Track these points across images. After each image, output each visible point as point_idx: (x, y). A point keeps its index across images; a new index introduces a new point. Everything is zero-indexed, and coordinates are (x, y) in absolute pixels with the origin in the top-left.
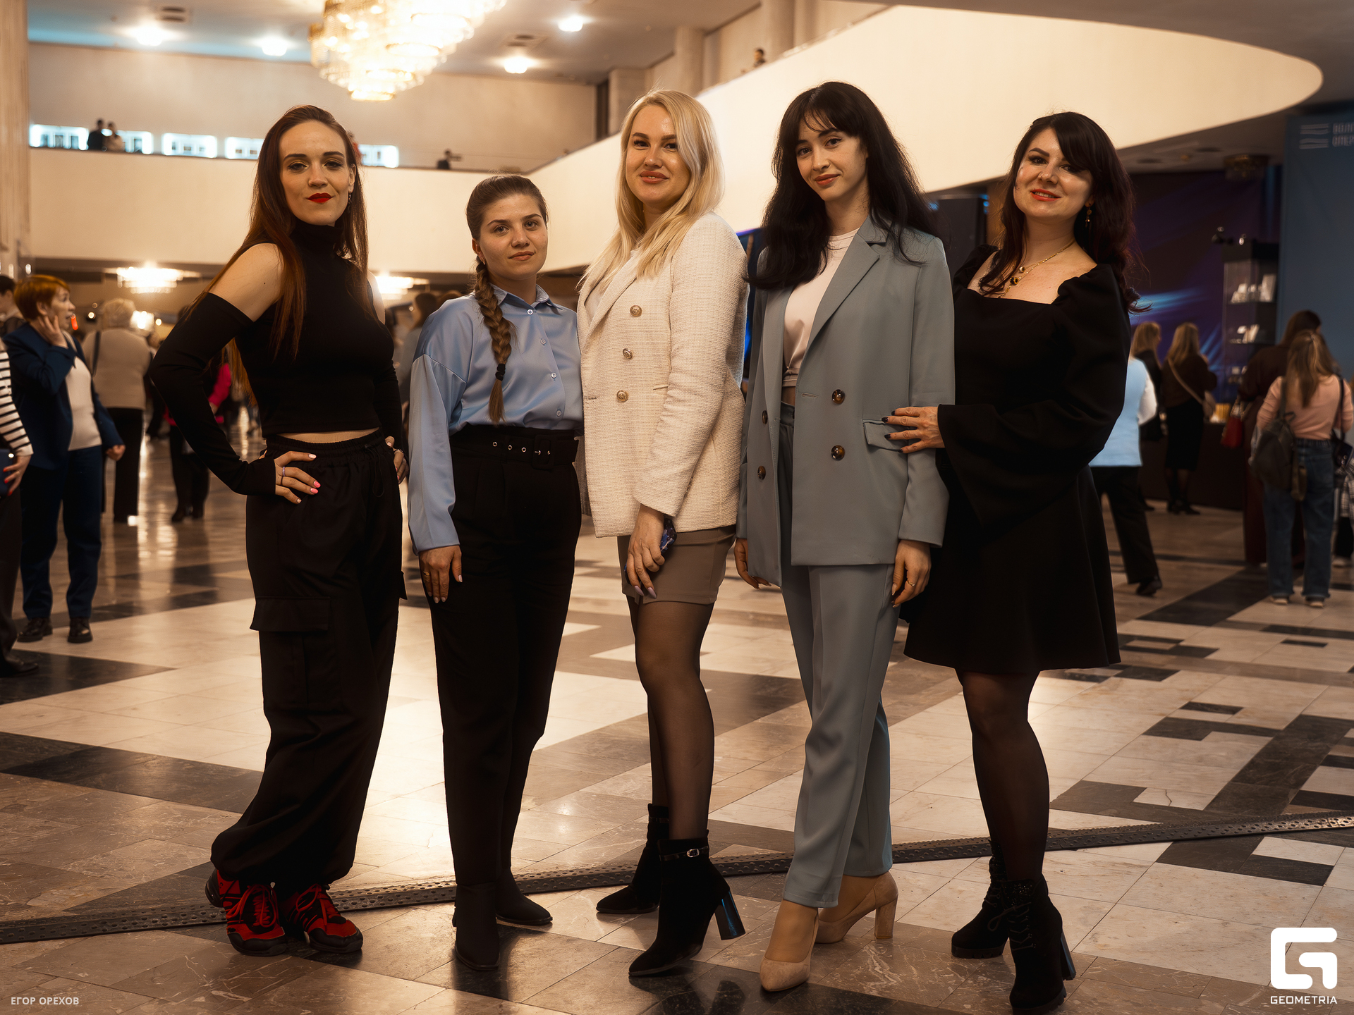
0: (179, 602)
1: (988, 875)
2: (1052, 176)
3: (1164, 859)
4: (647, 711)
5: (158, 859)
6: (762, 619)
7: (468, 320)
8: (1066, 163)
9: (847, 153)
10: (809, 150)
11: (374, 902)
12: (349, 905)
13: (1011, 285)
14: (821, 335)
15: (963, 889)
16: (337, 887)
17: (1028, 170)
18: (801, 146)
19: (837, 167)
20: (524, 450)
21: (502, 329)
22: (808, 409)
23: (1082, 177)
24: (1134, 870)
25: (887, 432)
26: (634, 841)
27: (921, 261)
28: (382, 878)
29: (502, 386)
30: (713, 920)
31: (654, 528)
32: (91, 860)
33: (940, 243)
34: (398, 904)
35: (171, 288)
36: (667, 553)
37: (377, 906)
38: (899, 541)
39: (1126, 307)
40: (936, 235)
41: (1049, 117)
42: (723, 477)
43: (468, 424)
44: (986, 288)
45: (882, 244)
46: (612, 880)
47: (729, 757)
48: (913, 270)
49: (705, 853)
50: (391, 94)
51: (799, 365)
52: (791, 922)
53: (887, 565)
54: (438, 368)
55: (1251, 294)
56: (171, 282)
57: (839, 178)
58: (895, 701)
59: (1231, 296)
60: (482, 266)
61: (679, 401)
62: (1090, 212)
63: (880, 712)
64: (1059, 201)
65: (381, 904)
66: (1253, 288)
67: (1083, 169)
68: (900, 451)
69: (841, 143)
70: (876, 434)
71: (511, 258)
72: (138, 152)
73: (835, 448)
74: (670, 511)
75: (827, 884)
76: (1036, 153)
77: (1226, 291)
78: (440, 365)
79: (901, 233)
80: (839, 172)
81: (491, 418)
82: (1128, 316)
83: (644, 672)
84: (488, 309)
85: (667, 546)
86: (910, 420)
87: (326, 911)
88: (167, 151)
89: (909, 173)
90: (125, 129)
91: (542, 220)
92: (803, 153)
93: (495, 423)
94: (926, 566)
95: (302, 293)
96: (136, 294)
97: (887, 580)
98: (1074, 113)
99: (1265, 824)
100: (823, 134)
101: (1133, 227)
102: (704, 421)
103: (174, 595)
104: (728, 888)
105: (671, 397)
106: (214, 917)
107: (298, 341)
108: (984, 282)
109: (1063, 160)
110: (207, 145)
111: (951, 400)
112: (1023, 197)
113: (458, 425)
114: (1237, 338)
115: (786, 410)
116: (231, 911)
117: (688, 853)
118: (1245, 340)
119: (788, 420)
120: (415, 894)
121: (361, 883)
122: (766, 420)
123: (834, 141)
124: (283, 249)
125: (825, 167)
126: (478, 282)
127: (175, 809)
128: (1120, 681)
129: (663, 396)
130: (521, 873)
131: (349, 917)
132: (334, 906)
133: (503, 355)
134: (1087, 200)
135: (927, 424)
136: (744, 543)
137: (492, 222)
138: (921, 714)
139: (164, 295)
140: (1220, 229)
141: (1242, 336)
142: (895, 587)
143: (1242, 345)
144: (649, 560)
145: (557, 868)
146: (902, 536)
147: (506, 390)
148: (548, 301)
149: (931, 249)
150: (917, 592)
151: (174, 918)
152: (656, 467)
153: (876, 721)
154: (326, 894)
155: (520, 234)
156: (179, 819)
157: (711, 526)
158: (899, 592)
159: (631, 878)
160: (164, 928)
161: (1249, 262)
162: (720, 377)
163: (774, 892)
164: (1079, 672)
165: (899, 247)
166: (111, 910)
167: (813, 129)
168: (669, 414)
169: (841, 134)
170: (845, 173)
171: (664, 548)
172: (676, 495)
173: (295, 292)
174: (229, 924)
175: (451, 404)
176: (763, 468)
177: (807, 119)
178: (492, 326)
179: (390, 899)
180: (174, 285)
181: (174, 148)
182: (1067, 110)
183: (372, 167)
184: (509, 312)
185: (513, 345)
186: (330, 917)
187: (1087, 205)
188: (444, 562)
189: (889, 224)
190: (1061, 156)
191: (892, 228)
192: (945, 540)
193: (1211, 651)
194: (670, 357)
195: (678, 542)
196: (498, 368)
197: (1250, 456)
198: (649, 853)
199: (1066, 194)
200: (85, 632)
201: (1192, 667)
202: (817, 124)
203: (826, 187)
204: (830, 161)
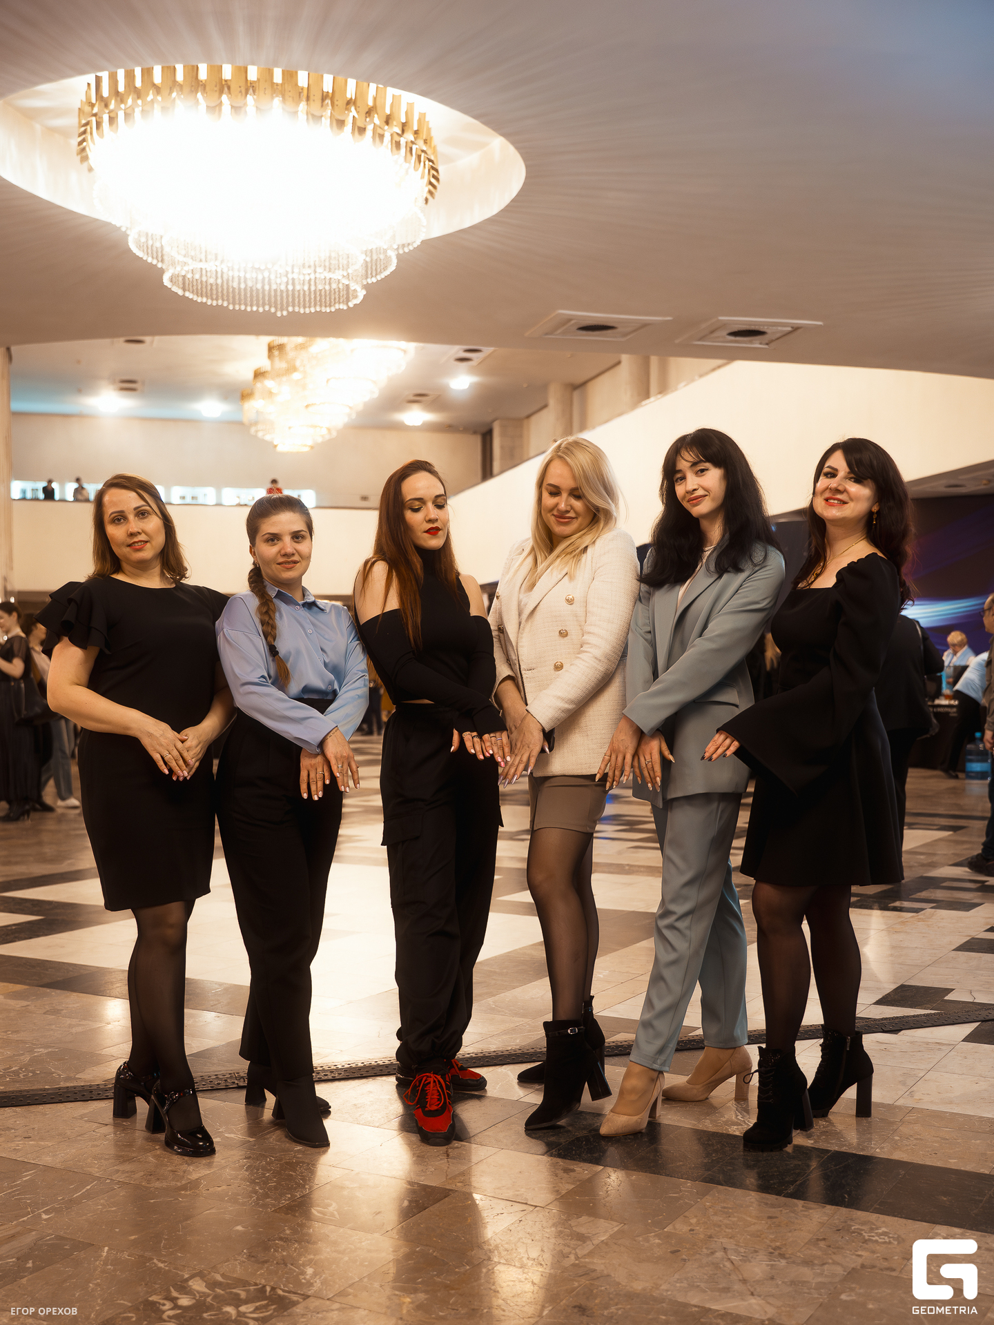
2: (839, 485)
8: (852, 475)
9: (713, 478)
10: (684, 478)
17: (823, 482)
18: (679, 475)
19: (706, 490)
23: (864, 485)
24: (942, 1048)
40: (778, 548)
41: (840, 442)
50: (309, 446)
57: (706, 498)
60: (256, 569)
62: (875, 515)
64: (846, 506)
67: (866, 479)
69: (708, 472)
71: (279, 564)
75: (662, 1050)
76: (829, 469)
80: (707, 493)
91: (308, 534)
92: (679, 481)
98: (861, 438)
100: (694, 464)
109: (849, 473)
112: (819, 505)
117: (569, 1031)
123: (702, 471)
125: (695, 490)
133: (271, 635)
134: (871, 506)
137: (266, 534)
148: (313, 600)
155: (288, 544)
167: (686, 461)
169: (708, 465)
170: (712, 494)
177: (682, 455)
182: (853, 436)
187: (872, 510)
190: (848, 470)
196: (269, 648)
199: (853, 500)
202: (690, 457)
203: (696, 505)
204: (698, 485)
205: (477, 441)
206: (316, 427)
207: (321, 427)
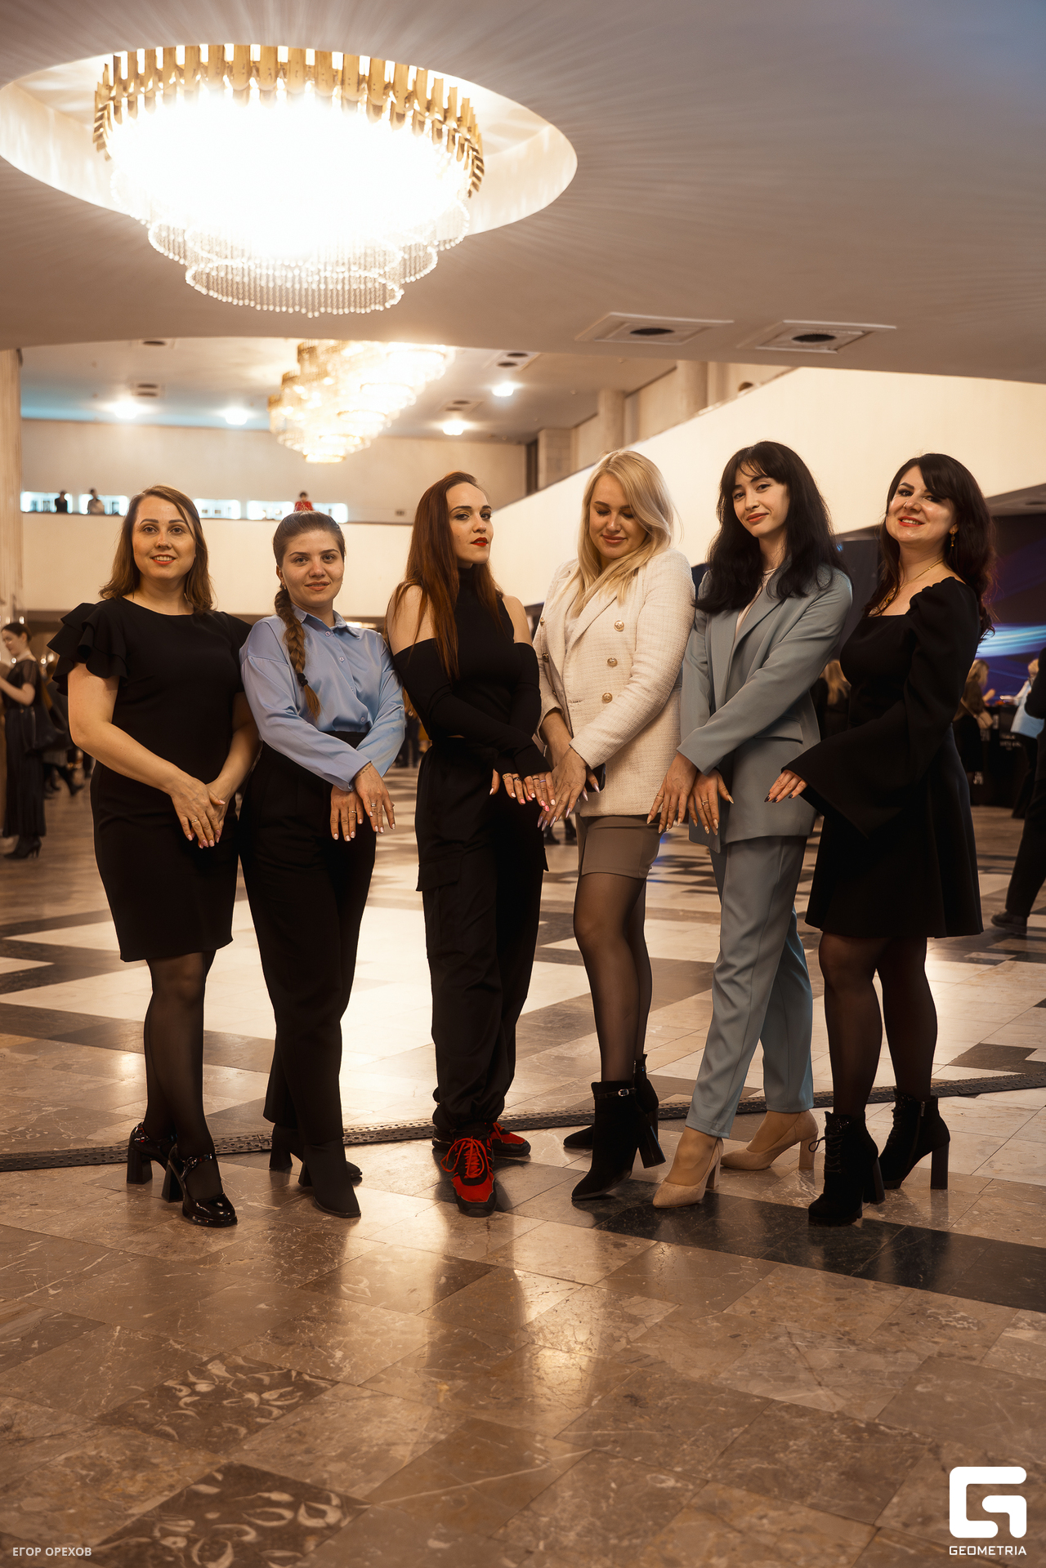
2: (915, 504)
6: (690, 915)
8: (929, 494)
9: (775, 496)
10: (743, 494)
17: (898, 501)
18: (738, 491)
19: (767, 507)
23: (943, 506)
34: (394, 1139)
41: (915, 459)
52: (688, 1149)
57: (768, 516)
60: (284, 592)
62: (951, 537)
64: (923, 527)
67: (944, 498)
69: (771, 487)
71: (308, 586)
75: (720, 1115)
76: (905, 487)
80: (768, 511)
91: (340, 555)
92: (739, 497)
98: (938, 453)
100: (755, 479)
106: (241, 1147)
109: (926, 491)
112: (892, 525)
117: (619, 1093)
120: (408, 1131)
123: (764, 486)
125: (755, 507)
133: (299, 664)
134: (950, 527)
137: (294, 553)
148: (344, 626)
155: (318, 565)
167: (747, 475)
169: (770, 480)
170: (773, 513)
177: (744, 470)
179: (387, 1134)
184: (310, 630)
187: (951, 532)
190: (925, 488)
199: (930, 520)
202: (751, 471)
203: (756, 523)
204: (759, 501)
205: (520, 453)
206: (348, 436)
207: (354, 437)
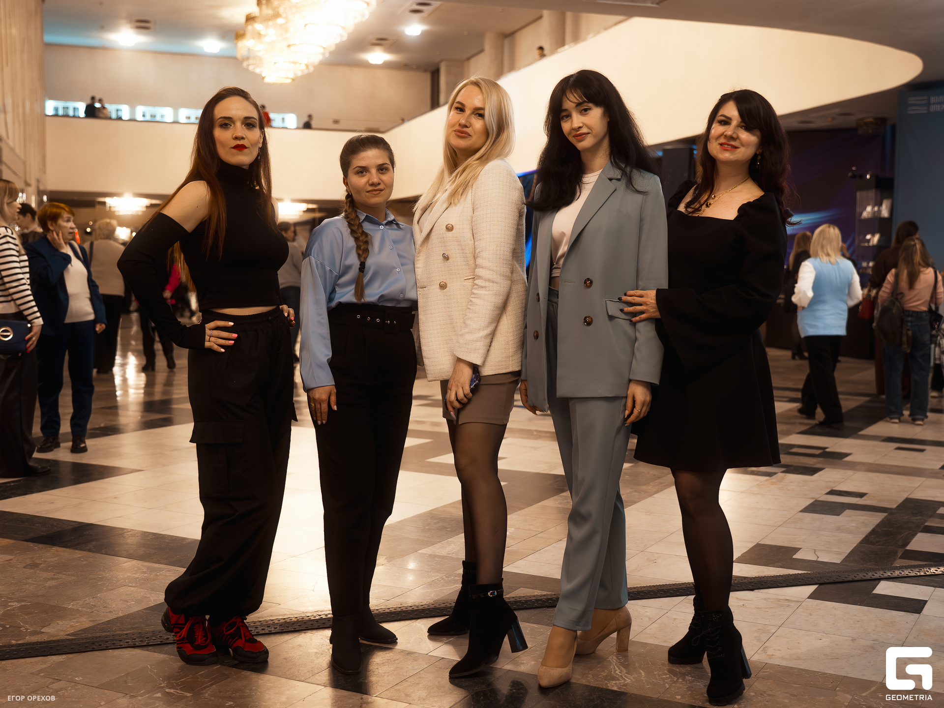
0: (148, 425)
1: (693, 608)
2: (734, 133)
3: (813, 596)
4: (461, 499)
5: (130, 600)
7: (340, 233)
8: (743, 124)
9: (595, 118)
10: (569, 116)
11: (276, 628)
12: (259, 630)
13: (706, 207)
14: (576, 241)
15: (676, 617)
16: (251, 618)
17: (717, 129)
18: (564, 114)
19: (589, 127)
20: (378, 320)
21: (362, 238)
22: (568, 291)
23: (754, 134)
24: (792, 604)
25: (621, 307)
26: (454, 586)
27: (645, 191)
28: (282, 612)
29: (363, 276)
30: (506, 639)
31: (466, 374)
32: (85, 601)
33: (658, 179)
34: (293, 630)
35: (142, 211)
36: (474, 391)
37: (279, 631)
38: (630, 381)
39: (784, 222)
40: (655, 174)
41: (732, 93)
42: (512, 338)
43: (340, 303)
44: (689, 210)
45: (618, 180)
46: (438, 612)
47: (519, 528)
48: (639, 197)
49: (501, 594)
50: (291, 79)
51: (561, 262)
52: (559, 640)
53: (622, 397)
54: (319, 266)
55: (875, 212)
56: (142, 207)
57: (589, 135)
58: (631, 490)
59: (861, 214)
60: (349, 196)
61: (482, 287)
62: (759, 158)
63: (619, 497)
64: (738, 150)
65: (282, 630)
66: (876, 209)
67: (754, 129)
68: (631, 321)
69: (591, 111)
70: (614, 309)
71: (368, 192)
72: (119, 119)
73: (586, 318)
74: (478, 362)
75: (583, 614)
76: (722, 118)
77: (858, 210)
78: (321, 263)
79: (631, 172)
80: (591, 132)
81: (356, 299)
82: (786, 228)
83: (460, 471)
84: (353, 225)
85: (474, 386)
86: (638, 300)
87: (244, 634)
88: (139, 117)
89: (637, 131)
90: (110, 103)
91: (390, 167)
92: (565, 118)
93: (359, 302)
94: (648, 398)
95: (224, 214)
96: (119, 215)
97: (622, 408)
98: (749, 90)
99: (881, 572)
100: (579, 105)
101: (789, 167)
102: (499, 300)
103: (143, 420)
104: (516, 618)
105: (477, 285)
106: (168, 639)
107: (222, 247)
108: (688, 206)
109: (741, 122)
110: (167, 114)
111: (665, 285)
112: (714, 148)
113: (334, 304)
114: (865, 242)
115: (553, 293)
116: (179, 634)
117: (489, 594)
118: (871, 244)
119: (555, 300)
120: (304, 623)
121: (268, 615)
122: (539, 300)
123: (586, 110)
124: (210, 184)
125: (580, 127)
126: (346, 207)
127: (143, 566)
128: (785, 475)
129: (470, 284)
130: (377, 608)
131: (259, 639)
132: (249, 631)
133: (363, 256)
134: (757, 150)
135: (649, 302)
136: (526, 383)
137: (356, 167)
138: (650, 499)
139: (138, 216)
140: (854, 168)
141: (869, 241)
142: (627, 412)
143: (869, 247)
144: (461, 395)
145: (401, 604)
146: (631, 377)
147: (366, 280)
148: (394, 220)
149: (652, 183)
150: (642, 416)
151: (140, 640)
152: (468, 333)
153: (615, 502)
154: (244, 623)
155: (374, 176)
156: (145, 573)
157: (504, 371)
158: (629, 416)
159: (452, 611)
160: (134, 647)
161: (874, 190)
162: (508, 270)
163: (548, 620)
164: (757, 470)
165: (630, 182)
166: (98, 635)
167: (571, 102)
168: (476, 296)
169: (591, 105)
170: (593, 131)
171: (472, 387)
172: (482, 351)
173: (219, 214)
174: (178, 644)
175: (329, 290)
176: (537, 332)
177: (567, 95)
178: (355, 236)
179: (288, 626)
180: (144, 209)
181: (144, 116)
182: (744, 88)
183: (278, 128)
184: (367, 227)
185: (370, 249)
186: (247, 638)
187: (758, 153)
188: (324, 397)
189: (623, 166)
190: (740, 120)
191: (625, 169)
192: (661, 381)
193: (847, 455)
194: (475, 258)
195: (482, 383)
196: (360, 265)
197: (873, 322)
198: (463, 593)
199: (743, 145)
200: (83, 445)
201: (834, 466)
202: (574, 99)
203: (581, 141)
204: (583, 123)
205: (427, 78)
206: (296, 63)
207: (301, 64)
